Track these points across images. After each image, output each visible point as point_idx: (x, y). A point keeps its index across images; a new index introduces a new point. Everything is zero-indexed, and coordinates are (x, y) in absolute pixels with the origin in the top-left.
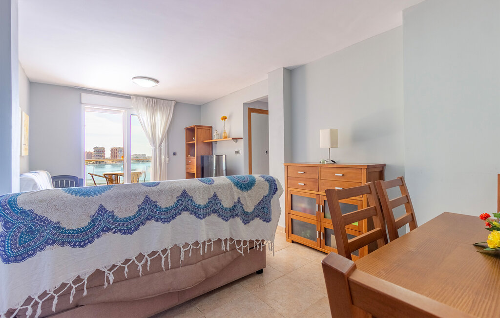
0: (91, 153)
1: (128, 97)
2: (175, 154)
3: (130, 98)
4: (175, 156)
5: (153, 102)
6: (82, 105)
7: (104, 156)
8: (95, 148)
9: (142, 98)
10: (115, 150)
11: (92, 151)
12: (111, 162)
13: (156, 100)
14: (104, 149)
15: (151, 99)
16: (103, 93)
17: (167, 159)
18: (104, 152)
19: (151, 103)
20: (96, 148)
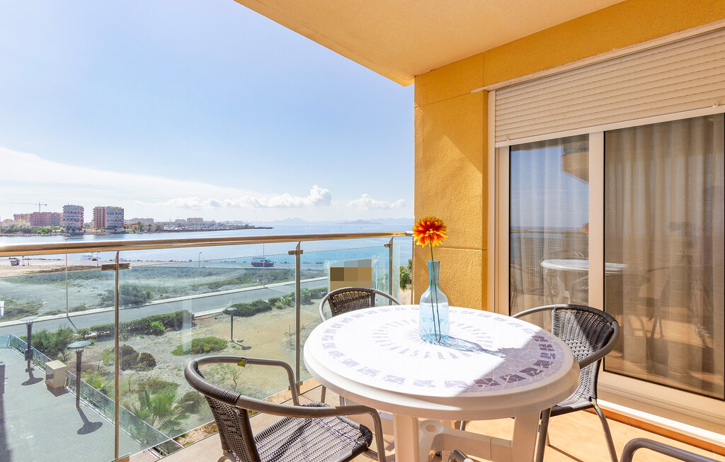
0: (59, 215)
7: (82, 221)
8: (65, 207)
10: (102, 212)
11: (61, 211)
12: (94, 230)
14: (82, 209)
18: (82, 214)
20: (69, 206)
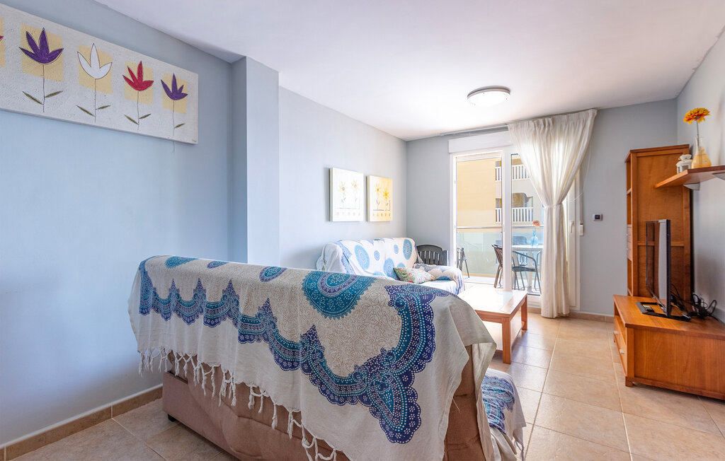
1: (503, 128)
2: (598, 217)
3: (506, 129)
4: (598, 222)
5: (547, 125)
6: (451, 155)
9: (526, 123)
13: (550, 119)
15: (541, 121)
16: (472, 132)
17: (580, 227)
19: (543, 126)
